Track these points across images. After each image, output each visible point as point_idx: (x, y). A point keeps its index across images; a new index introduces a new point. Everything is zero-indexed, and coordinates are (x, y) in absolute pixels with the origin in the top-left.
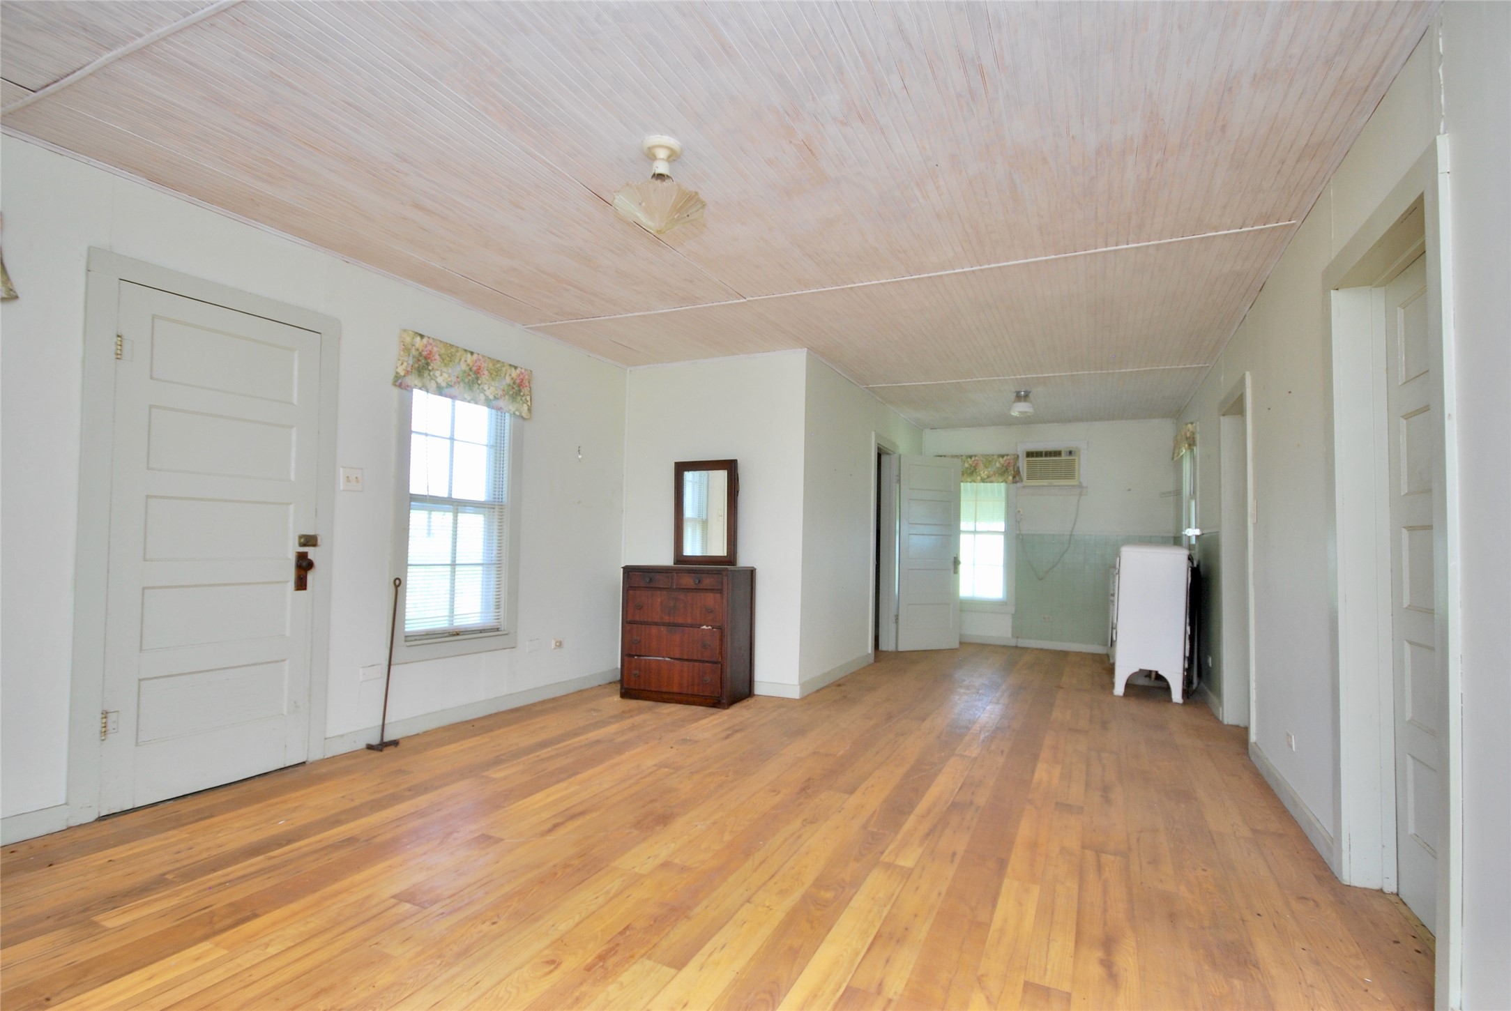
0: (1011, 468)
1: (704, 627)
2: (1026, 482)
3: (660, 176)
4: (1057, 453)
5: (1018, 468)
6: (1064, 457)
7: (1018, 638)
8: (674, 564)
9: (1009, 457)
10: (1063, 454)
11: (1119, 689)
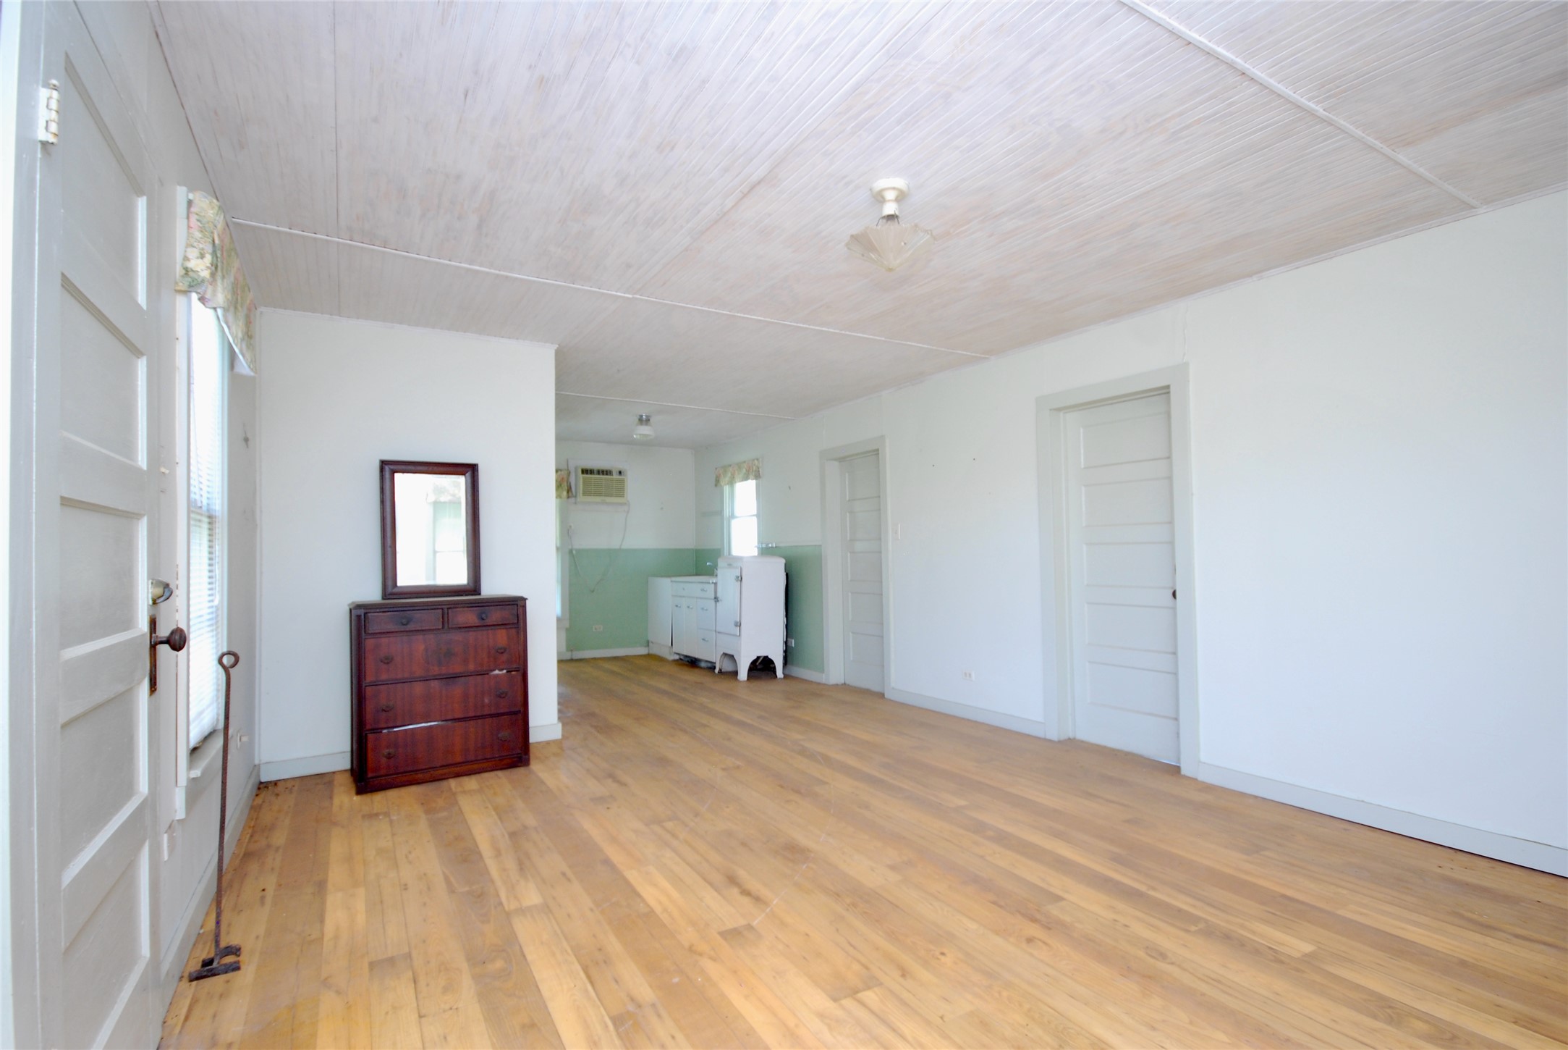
0: (565, 484)
1: (497, 672)
2: (581, 498)
3: (891, 218)
4: (606, 472)
5: (570, 483)
6: (615, 476)
7: (572, 651)
8: (383, 599)
9: (563, 472)
10: (614, 473)
11: (743, 675)
